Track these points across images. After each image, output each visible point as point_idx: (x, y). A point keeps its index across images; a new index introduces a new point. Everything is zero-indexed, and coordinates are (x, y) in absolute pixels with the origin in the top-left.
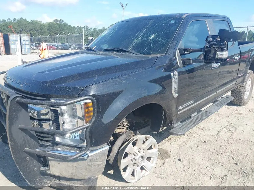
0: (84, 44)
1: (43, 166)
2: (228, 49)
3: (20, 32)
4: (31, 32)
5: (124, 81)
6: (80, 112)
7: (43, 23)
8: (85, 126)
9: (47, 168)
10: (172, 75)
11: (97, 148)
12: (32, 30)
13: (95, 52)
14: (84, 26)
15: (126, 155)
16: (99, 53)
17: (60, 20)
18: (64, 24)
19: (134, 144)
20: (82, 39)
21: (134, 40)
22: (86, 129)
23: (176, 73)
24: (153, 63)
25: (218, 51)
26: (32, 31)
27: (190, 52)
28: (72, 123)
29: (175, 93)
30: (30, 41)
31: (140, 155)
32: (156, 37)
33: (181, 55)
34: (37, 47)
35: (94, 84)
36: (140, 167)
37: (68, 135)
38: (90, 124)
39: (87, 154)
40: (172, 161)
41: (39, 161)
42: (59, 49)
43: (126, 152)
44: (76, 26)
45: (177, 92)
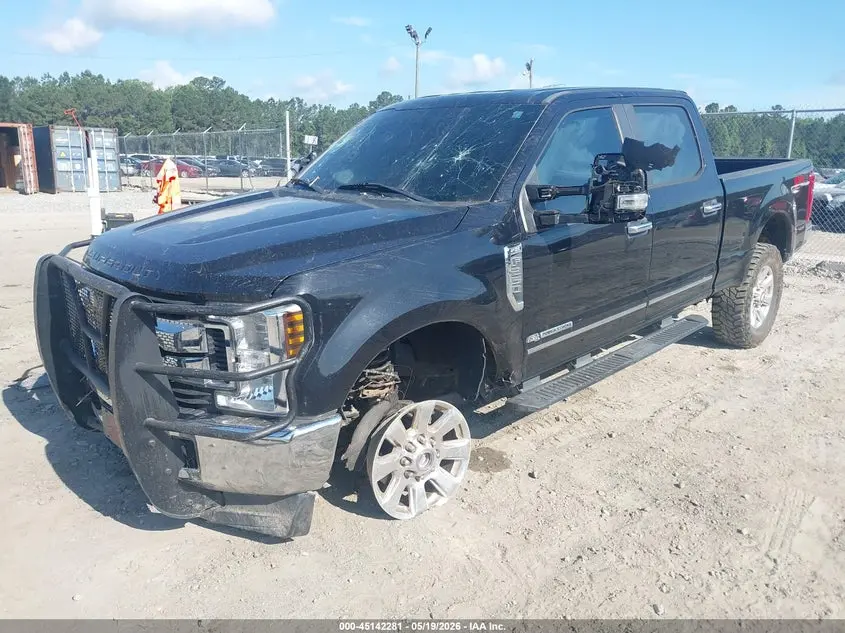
0: (289, 159)
1: (185, 466)
2: (646, 188)
3: (81, 120)
4: (120, 119)
5: (378, 266)
6: (274, 339)
7: (156, 88)
8: (286, 365)
9: (194, 470)
10: (506, 256)
11: (315, 419)
12: (119, 111)
13: (312, 194)
14: (292, 100)
15: (387, 448)
16: (324, 197)
17: (211, 78)
18: (225, 91)
19: (408, 422)
20: (284, 143)
21: (416, 162)
22: (287, 371)
23: (518, 249)
24: (455, 223)
25: (621, 193)
26: (119, 115)
27: (556, 196)
28: (255, 361)
29: (517, 299)
30: (117, 151)
31: (420, 450)
32: (471, 155)
33: (533, 202)
34: (139, 167)
35: (308, 271)
36: (422, 483)
37: (246, 390)
38: (298, 361)
39: (290, 432)
40: (512, 476)
41: (178, 453)
42: (209, 175)
43: (386, 441)
44: (265, 99)
45: (521, 296)
